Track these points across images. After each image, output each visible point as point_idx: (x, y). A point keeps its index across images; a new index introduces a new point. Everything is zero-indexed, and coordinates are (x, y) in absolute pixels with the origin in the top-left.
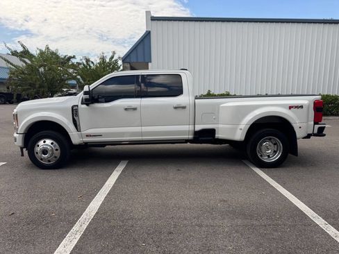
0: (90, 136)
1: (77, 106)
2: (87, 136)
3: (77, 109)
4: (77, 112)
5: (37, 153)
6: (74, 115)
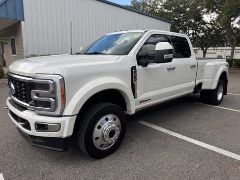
1: (135, 67)
2: (141, 102)
3: (136, 72)
4: (136, 74)
5: (97, 138)
6: (134, 78)
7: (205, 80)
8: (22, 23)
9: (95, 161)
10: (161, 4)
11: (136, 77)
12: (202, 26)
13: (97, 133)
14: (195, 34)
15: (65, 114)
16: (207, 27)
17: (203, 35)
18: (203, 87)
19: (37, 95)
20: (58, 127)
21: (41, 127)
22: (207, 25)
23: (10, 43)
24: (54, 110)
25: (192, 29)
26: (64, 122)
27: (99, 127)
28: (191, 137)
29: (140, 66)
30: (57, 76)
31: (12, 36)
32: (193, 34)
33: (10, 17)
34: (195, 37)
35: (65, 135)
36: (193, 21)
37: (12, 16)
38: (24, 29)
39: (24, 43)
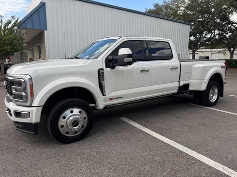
0: (113, 99)
1: (103, 69)
2: (110, 99)
3: (103, 73)
4: (103, 75)
5: (62, 126)
6: (101, 79)
7: (192, 81)
8: (45, 32)
9: (62, 145)
10: (184, 6)
11: (103, 78)
12: (229, 26)
13: (62, 122)
14: (222, 34)
15: (33, 105)
16: (234, 27)
17: (230, 35)
18: (191, 88)
19: (16, 90)
20: (28, 115)
21: (18, 114)
22: (234, 25)
23: (37, 49)
24: (26, 102)
25: (218, 30)
26: (33, 111)
27: (64, 118)
28: (158, 133)
29: (109, 68)
30: (27, 76)
31: (38, 44)
32: (219, 34)
33: (35, 28)
34: (222, 38)
35: (33, 122)
36: (218, 21)
37: (37, 27)
38: (47, 37)
39: (47, 49)
